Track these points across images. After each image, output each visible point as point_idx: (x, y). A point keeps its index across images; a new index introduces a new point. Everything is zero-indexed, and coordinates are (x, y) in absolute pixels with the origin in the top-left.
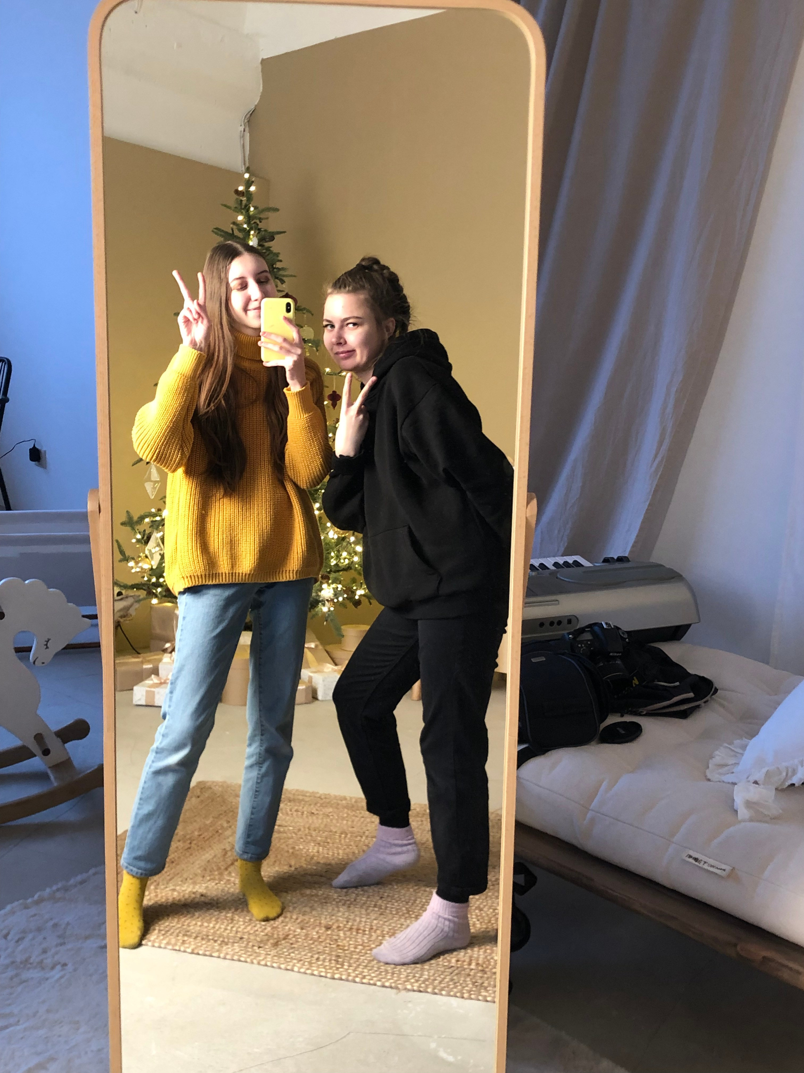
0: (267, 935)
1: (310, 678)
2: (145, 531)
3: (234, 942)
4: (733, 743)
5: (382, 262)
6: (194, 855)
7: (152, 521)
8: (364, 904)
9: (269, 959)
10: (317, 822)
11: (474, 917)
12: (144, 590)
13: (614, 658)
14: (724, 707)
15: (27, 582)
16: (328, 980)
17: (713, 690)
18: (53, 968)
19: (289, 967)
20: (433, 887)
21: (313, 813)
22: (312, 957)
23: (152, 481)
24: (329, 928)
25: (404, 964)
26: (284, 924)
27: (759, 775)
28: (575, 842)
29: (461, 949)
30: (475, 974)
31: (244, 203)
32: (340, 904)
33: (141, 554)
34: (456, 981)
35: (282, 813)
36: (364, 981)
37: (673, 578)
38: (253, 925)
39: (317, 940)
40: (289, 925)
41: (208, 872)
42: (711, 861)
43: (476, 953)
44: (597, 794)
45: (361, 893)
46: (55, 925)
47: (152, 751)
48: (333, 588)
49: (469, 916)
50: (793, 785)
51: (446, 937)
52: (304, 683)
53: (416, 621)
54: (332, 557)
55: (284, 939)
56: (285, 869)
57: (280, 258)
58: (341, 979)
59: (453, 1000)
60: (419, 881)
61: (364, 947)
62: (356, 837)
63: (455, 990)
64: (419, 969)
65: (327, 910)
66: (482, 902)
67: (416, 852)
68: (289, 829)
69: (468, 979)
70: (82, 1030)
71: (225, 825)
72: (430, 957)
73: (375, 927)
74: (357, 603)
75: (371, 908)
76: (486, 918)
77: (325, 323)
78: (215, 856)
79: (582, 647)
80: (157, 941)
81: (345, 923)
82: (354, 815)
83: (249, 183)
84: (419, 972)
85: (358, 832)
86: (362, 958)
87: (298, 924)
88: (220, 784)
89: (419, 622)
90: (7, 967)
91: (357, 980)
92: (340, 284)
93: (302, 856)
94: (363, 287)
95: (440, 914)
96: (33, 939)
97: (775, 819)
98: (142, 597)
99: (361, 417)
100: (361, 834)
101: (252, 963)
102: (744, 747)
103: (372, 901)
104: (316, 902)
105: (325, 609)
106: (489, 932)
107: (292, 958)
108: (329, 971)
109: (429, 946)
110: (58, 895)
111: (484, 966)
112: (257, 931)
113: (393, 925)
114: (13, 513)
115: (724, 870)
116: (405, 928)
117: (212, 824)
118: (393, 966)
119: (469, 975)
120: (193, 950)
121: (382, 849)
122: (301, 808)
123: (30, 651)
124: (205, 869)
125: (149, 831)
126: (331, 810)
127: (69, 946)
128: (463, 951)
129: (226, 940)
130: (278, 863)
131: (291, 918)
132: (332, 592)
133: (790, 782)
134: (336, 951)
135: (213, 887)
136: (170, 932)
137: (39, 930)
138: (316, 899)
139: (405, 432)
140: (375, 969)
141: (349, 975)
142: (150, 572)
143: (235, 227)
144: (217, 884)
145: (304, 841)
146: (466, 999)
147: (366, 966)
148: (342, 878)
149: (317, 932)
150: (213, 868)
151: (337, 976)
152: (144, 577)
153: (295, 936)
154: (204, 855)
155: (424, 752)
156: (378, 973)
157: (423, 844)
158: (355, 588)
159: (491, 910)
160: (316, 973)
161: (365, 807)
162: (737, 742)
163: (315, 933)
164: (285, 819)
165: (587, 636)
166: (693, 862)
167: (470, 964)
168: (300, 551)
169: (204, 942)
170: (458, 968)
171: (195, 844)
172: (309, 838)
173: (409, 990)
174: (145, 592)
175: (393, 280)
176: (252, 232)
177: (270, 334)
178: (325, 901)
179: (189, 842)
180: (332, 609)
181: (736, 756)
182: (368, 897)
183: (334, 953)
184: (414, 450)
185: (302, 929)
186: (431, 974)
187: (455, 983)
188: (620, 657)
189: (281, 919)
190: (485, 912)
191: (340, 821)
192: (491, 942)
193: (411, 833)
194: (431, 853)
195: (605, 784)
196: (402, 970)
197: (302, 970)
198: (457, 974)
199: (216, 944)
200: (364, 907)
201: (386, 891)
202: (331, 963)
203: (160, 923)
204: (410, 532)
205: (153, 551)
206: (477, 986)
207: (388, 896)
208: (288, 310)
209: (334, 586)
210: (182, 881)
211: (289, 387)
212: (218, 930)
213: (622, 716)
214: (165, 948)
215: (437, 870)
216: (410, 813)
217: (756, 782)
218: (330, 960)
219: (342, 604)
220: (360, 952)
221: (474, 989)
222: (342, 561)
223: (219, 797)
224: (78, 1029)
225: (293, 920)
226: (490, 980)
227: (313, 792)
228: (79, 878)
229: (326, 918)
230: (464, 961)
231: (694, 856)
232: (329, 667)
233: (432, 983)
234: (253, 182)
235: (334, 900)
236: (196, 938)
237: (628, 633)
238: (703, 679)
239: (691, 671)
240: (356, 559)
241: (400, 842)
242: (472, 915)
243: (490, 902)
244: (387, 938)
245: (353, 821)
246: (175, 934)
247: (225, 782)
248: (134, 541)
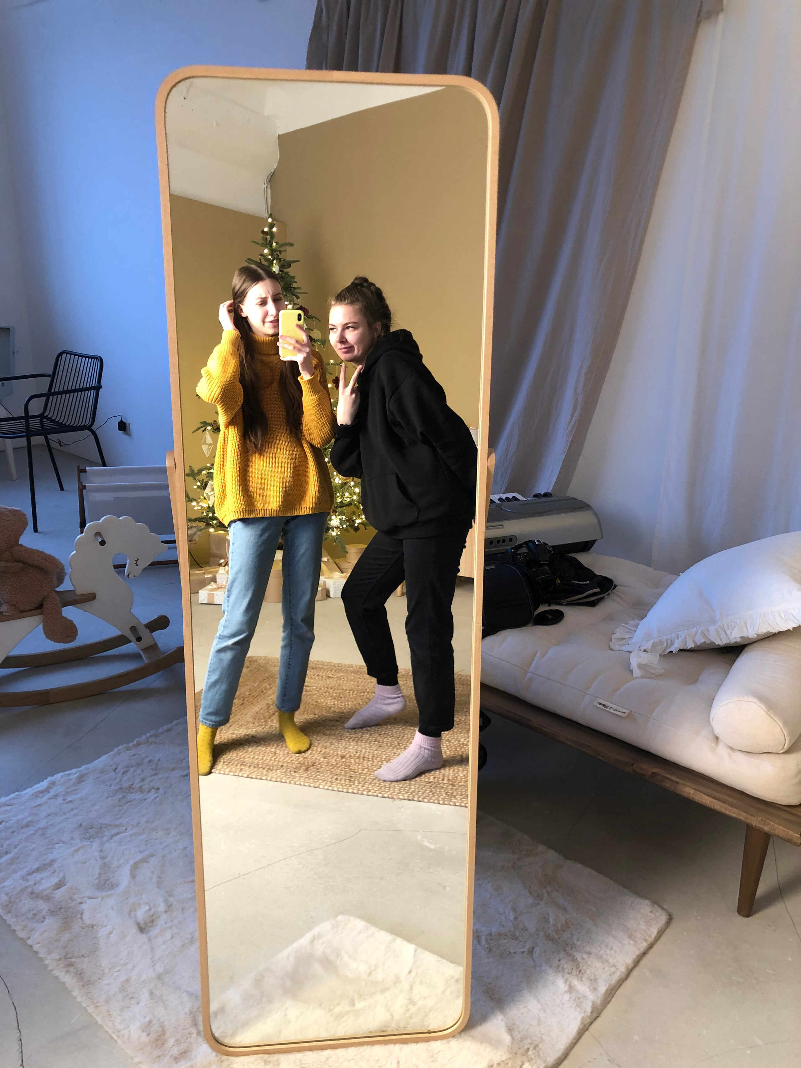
0: (300, 763)
1: (325, 583)
2: (203, 480)
3: (277, 769)
4: (628, 623)
5: (370, 281)
6: (247, 708)
7: (208, 473)
8: (368, 739)
9: (302, 779)
10: (332, 683)
11: (445, 746)
12: (204, 522)
13: (543, 565)
14: (621, 598)
15: (121, 518)
16: (344, 793)
17: (614, 585)
18: (149, 792)
19: (316, 786)
20: (416, 726)
21: (330, 677)
22: (332, 778)
23: (207, 444)
24: (344, 757)
25: (397, 781)
26: (312, 755)
27: (648, 646)
28: (517, 694)
29: (436, 769)
30: (447, 786)
31: (268, 240)
32: (351, 740)
33: (201, 497)
34: (434, 792)
35: (308, 678)
36: (370, 793)
37: (584, 507)
38: (290, 756)
39: (335, 766)
40: (316, 756)
41: (257, 720)
42: (614, 706)
43: (447, 772)
44: (533, 662)
45: (366, 732)
46: (150, 761)
47: (216, 637)
48: (340, 519)
49: (442, 746)
50: (672, 652)
51: (426, 762)
52: (321, 585)
53: (402, 540)
54: (338, 497)
55: (313, 766)
56: (312, 716)
57: (295, 280)
58: (353, 793)
59: (432, 805)
60: (406, 722)
61: (369, 769)
62: (361, 693)
63: (433, 798)
64: (408, 784)
65: (342, 744)
66: (450, 736)
67: (403, 703)
68: (313, 689)
69: (442, 790)
70: (171, 835)
71: (268, 687)
72: (415, 775)
73: (376, 756)
74: (356, 529)
75: (373, 742)
76: (453, 747)
77: (330, 327)
78: (261, 709)
79: (520, 558)
80: (222, 769)
81: (355, 753)
82: (359, 678)
83: (271, 226)
84: (408, 787)
85: (362, 689)
86: (367, 777)
87: (322, 754)
88: (263, 658)
89: (404, 541)
90: (116, 791)
91: (365, 793)
92: (340, 298)
93: (323, 707)
94: (357, 300)
95: (422, 745)
96: (134, 771)
97: (659, 676)
98: (202, 527)
99: (354, 396)
100: (364, 691)
101: (290, 783)
102: (637, 626)
103: (373, 737)
104: (334, 739)
105: (334, 534)
106: (455, 757)
107: (318, 779)
108: (344, 787)
109: (414, 767)
110: (151, 740)
111: (453, 781)
112: (293, 760)
113: (389, 754)
114: (109, 469)
115: (624, 713)
116: (397, 756)
117: (258, 686)
118: (389, 783)
119: (443, 788)
120: (248, 775)
121: (379, 701)
122: (321, 673)
123: (125, 567)
124: (255, 719)
125: (216, 694)
126: (342, 674)
127: (160, 776)
128: (438, 770)
129: (271, 768)
130: (306, 712)
131: (317, 750)
132: (339, 521)
133: (669, 650)
134: (349, 773)
135: (261, 731)
136: (231, 763)
137: (138, 765)
138: (334, 737)
139: (392, 406)
140: (377, 785)
141: (359, 790)
142: (208, 510)
143: (262, 258)
144: (263, 728)
145: (324, 697)
146: (442, 804)
147: (370, 783)
148: (351, 722)
149: (336, 760)
150: (260, 717)
151: (350, 791)
152: (203, 513)
153: (320, 764)
154: (254, 708)
155: (408, 633)
156: (379, 788)
157: (408, 697)
158: (354, 518)
159: (457, 742)
160: (335, 789)
161: (366, 672)
162: (631, 622)
163: (334, 761)
164: (310, 682)
165: (524, 550)
166: (602, 707)
167: (443, 780)
168: (314, 493)
169: (256, 769)
170: (435, 783)
171: (247, 701)
172: (328, 694)
173: (401, 799)
174: (205, 524)
175: (378, 294)
176: (275, 262)
177: (286, 337)
178: (341, 737)
179: (242, 699)
180: (339, 533)
181: (630, 632)
182: (371, 735)
183: (348, 775)
184: (399, 419)
185: (325, 758)
186: (416, 788)
187: (434, 793)
188: (547, 565)
189: (309, 752)
190: (453, 744)
191: (349, 682)
192: (457, 764)
193: (399, 689)
194: (414, 703)
195: (538, 655)
196: (396, 785)
197: (326, 787)
198: (435, 787)
199: (264, 771)
200: (368, 742)
201: (383, 730)
202: (346, 782)
203: (224, 757)
204: (397, 476)
205: (210, 494)
206: (448, 795)
207: (385, 733)
208: (299, 319)
209: (340, 517)
210: (238, 727)
211: (301, 375)
212: (265, 761)
213: (549, 606)
214: (228, 774)
215: (419, 714)
216: (398, 675)
217: (645, 651)
218: (345, 780)
219: (346, 530)
220: (366, 773)
221: (447, 797)
222: (345, 499)
223: (263, 667)
224: (168, 834)
225: (318, 752)
226: (457, 790)
227: (329, 663)
228: (166, 727)
229: (341, 750)
230: (439, 778)
231: (603, 703)
232: (337, 574)
233: (417, 794)
234: (274, 224)
235: (347, 737)
236: (250, 767)
237: (552, 547)
238: (606, 578)
239: (597, 573)
240: (355, 497)
241: (392, 696)
242: (443, 745)
243: (456, 736)
244: (385, 763)
245: (358, 682)
246: (235, 764)
247: (266, 657)
248: (195, 487)
